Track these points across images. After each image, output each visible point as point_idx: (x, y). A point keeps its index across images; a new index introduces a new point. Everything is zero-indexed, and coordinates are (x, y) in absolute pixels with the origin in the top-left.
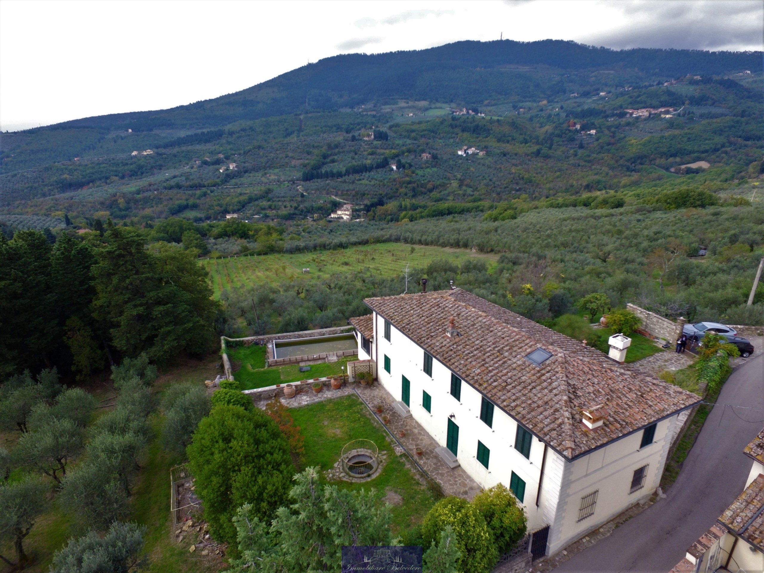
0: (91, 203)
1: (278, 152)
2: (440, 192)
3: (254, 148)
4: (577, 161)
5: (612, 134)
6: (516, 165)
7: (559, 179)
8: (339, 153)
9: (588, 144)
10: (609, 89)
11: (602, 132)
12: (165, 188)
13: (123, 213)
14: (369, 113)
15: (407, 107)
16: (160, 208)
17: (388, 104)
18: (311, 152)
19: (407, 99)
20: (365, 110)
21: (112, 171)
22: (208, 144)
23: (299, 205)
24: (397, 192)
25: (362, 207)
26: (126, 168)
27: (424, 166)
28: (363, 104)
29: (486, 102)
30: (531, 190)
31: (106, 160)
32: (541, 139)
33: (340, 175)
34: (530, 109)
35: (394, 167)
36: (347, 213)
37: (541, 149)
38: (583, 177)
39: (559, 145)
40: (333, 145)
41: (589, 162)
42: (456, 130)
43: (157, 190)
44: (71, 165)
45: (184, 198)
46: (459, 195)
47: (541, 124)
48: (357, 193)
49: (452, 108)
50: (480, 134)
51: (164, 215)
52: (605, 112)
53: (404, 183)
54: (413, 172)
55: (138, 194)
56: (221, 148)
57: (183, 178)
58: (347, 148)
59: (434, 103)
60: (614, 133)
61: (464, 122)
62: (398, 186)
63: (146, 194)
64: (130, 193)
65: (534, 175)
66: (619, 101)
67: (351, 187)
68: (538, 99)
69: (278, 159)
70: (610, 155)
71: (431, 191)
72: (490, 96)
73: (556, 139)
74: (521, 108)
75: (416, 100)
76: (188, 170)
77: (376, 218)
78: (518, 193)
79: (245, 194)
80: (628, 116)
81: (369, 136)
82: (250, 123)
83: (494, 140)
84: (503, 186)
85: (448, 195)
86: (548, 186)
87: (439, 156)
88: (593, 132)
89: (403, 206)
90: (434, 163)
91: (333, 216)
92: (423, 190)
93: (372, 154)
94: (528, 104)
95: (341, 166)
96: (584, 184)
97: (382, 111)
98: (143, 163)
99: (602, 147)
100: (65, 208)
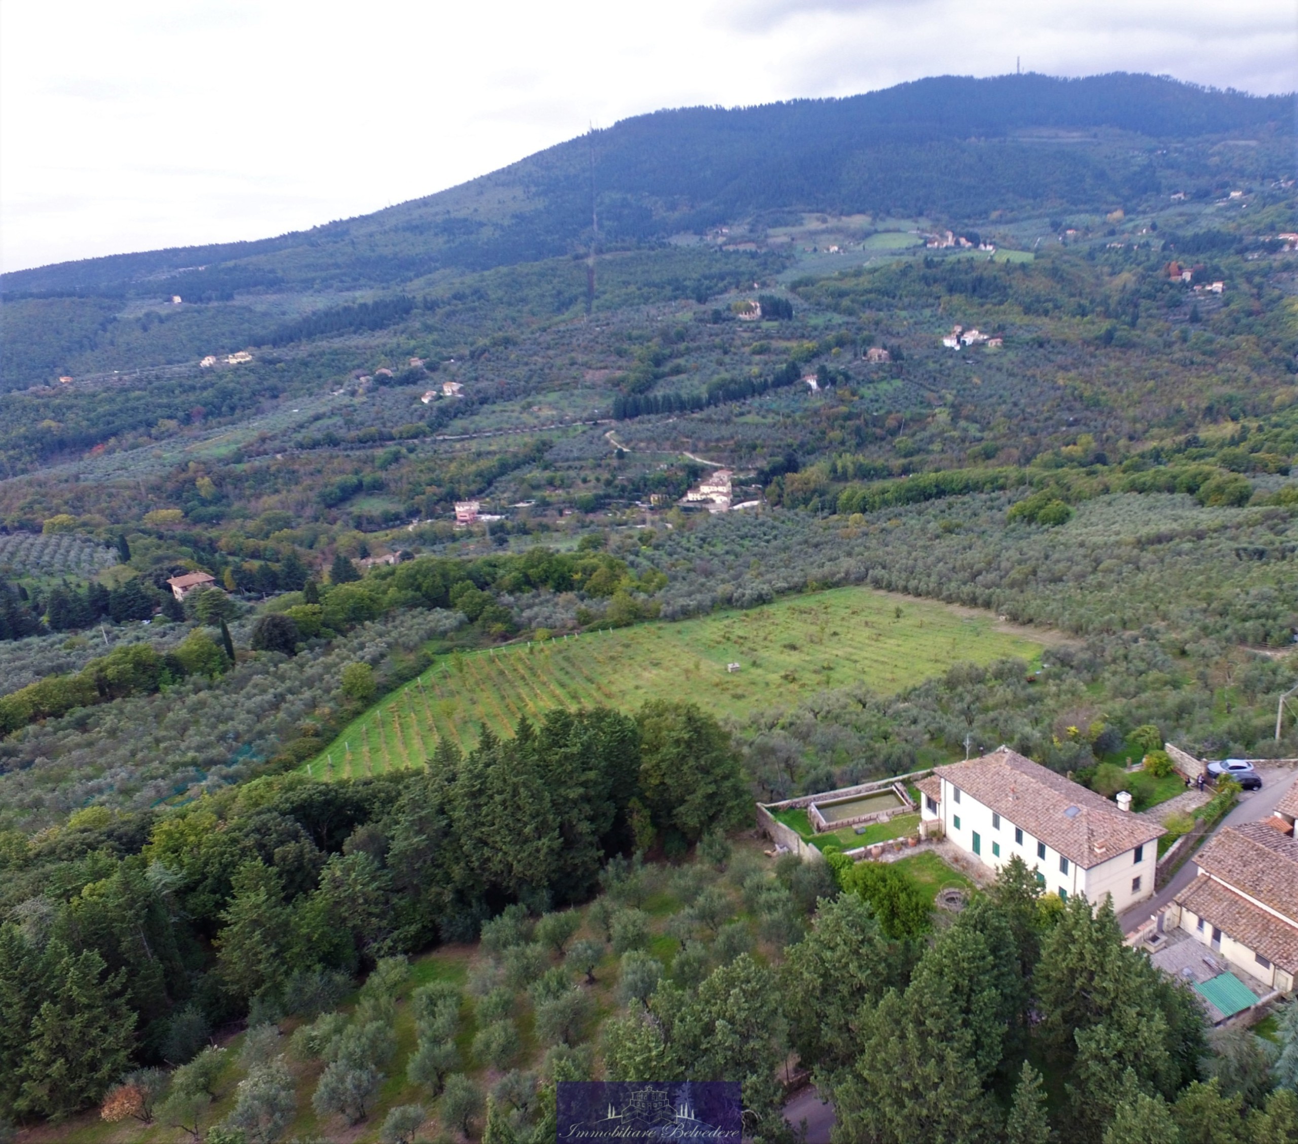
0: (128, 488)
1: (551, 353)
2: (914, 435)
3: (495, 344)
4: (1188, 354)
5: (1255, 291)
6: (1065, 368)
7: (1153, 397)
8: (688, 351)
9: (1209, 312)
10: (1246, 184)
11: (1235, 288)
12: (301, 446)
13: (212, 509)
14: (742, 248)
15: (823, 232)
16: (296, 494)
17: (781, 225)
18: (626, 351)
19: (822, 211)
20: (732, 240)
21: (160, 406)
22: (378, 333)
23: (615, 477)
24: (823, 439)
25: (752, 475)
26: (192, 397)
27: (875, 377)
28: (725, 224)
29: (994, 215)
30: (1099, 424)
31: (141, 380)
32: (1113, 302)
33: (697, 405)
34: (1088, 230)
35: (813, 384)
36: (720, 489)
37: (1115, 329)
38: (1200, 390)
39: (1150, 316)
40: (672, 333)
41: (1212, 353)
42: (936, 289)
43: (283, 450)
44: (55, 396)
45: (349, 467)
46: (952, 439)
47: (1113, 266)
48: (739, 446)
49: (923, 231)
50: (986, 296)
51: (309, 512)
52: (1241, 240)
53: (836, 419)
54: (854, 394)
55: (239, 461)
56: (413, 343)
57: (338, 420)
58: (704, 341)
59: (883, 220)
60: (1260, 287)
61: (952, 270)
62: (824, 424)
63: (257, 463)
64: (219, 460)
65: (1104, 389)
66: (1269, 214)
67: (725, 431)
68: (1104, 207)
69: (555, 370)
70: (1252, 338)
71: (894, 432)
72: (1003, 201)
73: (1144, 303)
74: (1070, 228)
75: (842, 214)
76: (347, 400)
77: (786, 500)
78: (1073, 429)
79: (489, 453)
80: (1286, 248)
81: (749, 309)
82: (471, 279)
83: (1017, 309)
84: (1042, 417)
85: (931, 441)
86: (1131, 412)
87: (905, 353)
88: (1217, 286)
89: (840, 470)
90: (894, 370)
91: (691, 496)
92: (878, 431)
93: (761, 351)
94: (1084, 219)
95: (696, 382)
96: (1204, 405)
97: (770, 241)
98: (231, 385)
99: (1237, 321)
100: (66, 503)
